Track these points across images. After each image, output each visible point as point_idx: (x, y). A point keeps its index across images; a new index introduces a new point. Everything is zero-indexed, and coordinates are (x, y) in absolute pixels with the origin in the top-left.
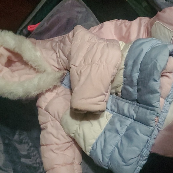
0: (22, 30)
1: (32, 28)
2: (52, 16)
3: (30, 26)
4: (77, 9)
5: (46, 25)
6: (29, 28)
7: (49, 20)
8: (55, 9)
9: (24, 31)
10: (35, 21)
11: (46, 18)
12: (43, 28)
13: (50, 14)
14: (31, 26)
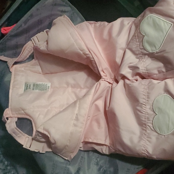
1: (6, 30)
4: (61, 8)
8: (34, 8)
10: (10, 22)
11: (23, 19)
13: (29, 13)
14: (6, 28)
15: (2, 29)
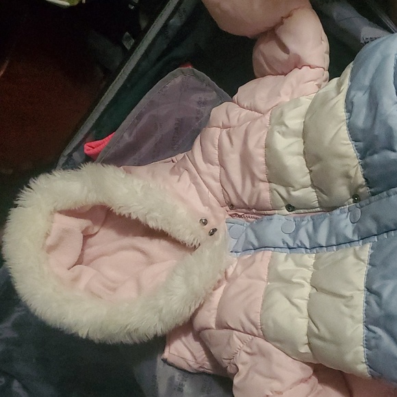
0: (70, 155)
1: (94, 148)
2: (139, 117)
3: (88, 144)
4: (196, 97)
5: (127, 138)
6: (88, 149)
7: (134, 125)
8: (144, 101)
9: (76, 155)
10: (100, 131)
11: (125, 124)
12: (122, 145)
13: (135, 111)
14: (93, 144)
15: (86, 146)
